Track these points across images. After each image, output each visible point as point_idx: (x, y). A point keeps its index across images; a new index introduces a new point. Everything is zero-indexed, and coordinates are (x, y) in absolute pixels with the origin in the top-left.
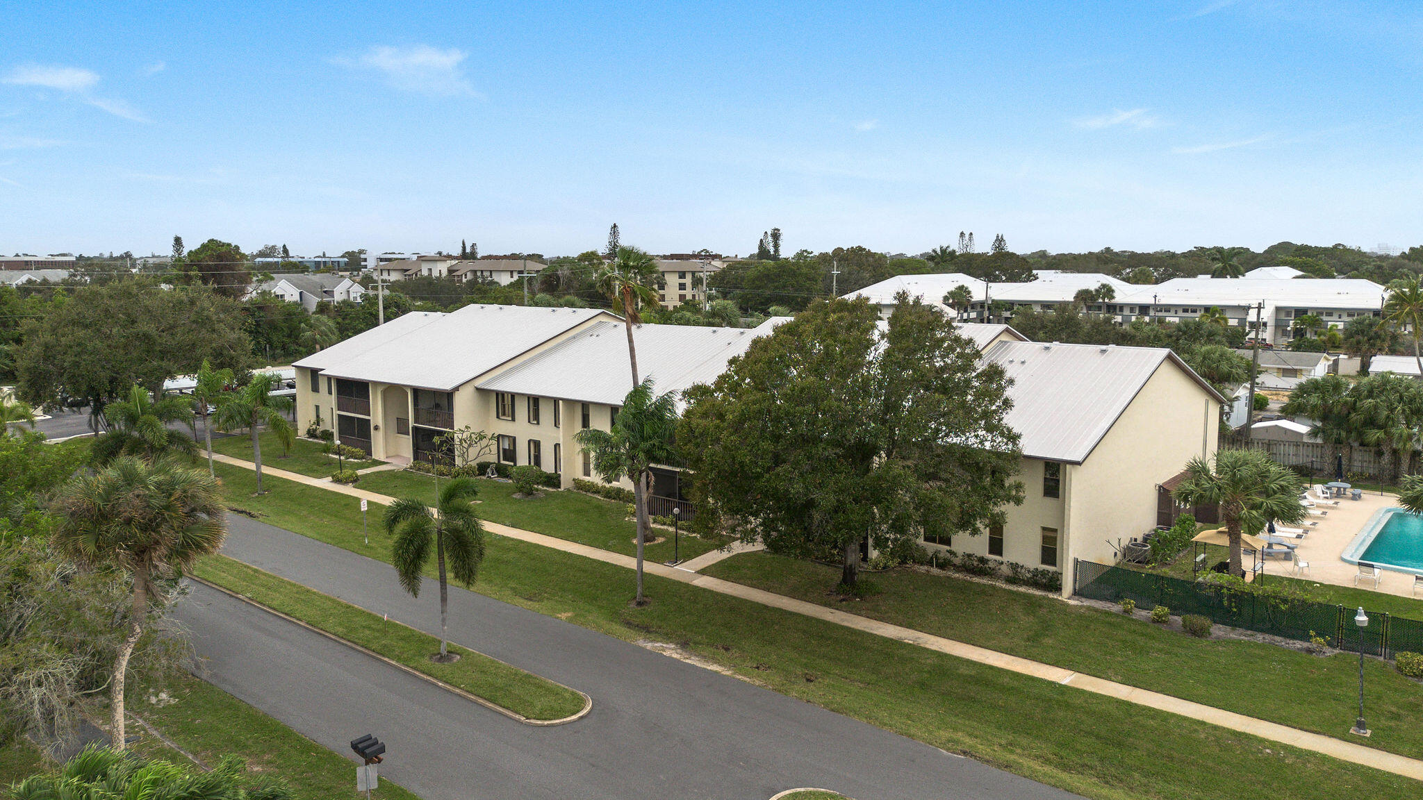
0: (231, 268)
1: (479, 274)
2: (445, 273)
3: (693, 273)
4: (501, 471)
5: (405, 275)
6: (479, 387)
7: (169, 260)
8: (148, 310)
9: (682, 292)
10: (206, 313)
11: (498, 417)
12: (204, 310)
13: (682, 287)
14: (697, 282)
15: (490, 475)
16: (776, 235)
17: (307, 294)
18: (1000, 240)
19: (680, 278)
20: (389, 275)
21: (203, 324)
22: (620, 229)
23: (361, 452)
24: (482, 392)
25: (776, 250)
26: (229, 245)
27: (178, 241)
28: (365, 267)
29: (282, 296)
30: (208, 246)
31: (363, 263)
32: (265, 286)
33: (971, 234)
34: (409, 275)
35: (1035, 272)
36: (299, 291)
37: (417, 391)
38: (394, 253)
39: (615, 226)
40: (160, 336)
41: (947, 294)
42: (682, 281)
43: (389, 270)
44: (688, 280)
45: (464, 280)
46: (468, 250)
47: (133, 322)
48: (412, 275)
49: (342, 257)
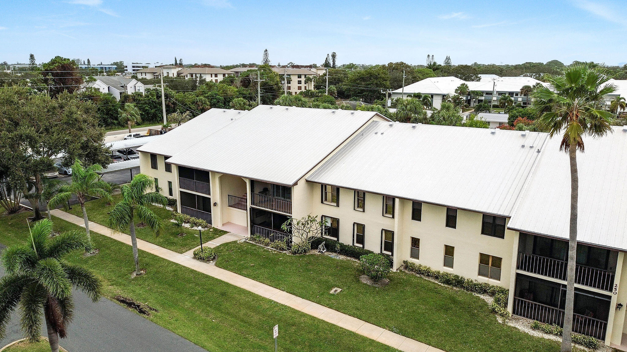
0: (71, 74)
1: (194, 75)
2: (175, 75)
3: (305, 75)
4: (330, 247)
5: (154, 76)
6: (309, 180)
7: (28, 66)
8: (27, 115)
9: (300, 85)
10: (75, 116)
11: (322, 202)
12: (72, 113)
13: (300, 82)
14: (308, 80)
15: (322, 250)
16: (334, 56)
17: (111, 88)
18: (448, 59)
19: (298, 78)
20: (146, 75)
21: (73, 125)
22: (269, 52)
23: (204, 222)
24: (310, 183)
25: (334, 64)
26: (69, 60)
27: (32, 56)
28: (127, 70)
29: (99, 89)
30: (56, 60)
31: (125, 68)
32: (90, 85)
33: (433, 56)
34: (157, 76)
35: (479, 75)
36: (108, 86)
37: (253, 182)
38: (138, 63)
39: (266, 51)
40: (40, 137)
41: (457, 88)
42: (300, 79)
43: (145, 73)
44: (303, 79)
45: (186, 78)
46: (178, 62)
47: (17, 124)
48: (158, 75)
49: (112, 65)
